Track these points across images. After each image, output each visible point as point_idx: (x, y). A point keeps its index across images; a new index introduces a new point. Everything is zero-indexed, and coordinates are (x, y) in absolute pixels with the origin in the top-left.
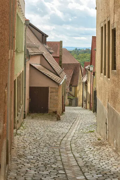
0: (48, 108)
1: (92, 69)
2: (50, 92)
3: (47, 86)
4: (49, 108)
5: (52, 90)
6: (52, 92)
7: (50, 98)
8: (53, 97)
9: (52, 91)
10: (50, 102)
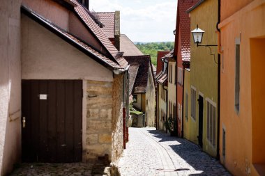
0: (81, 145)
1: (198, 37)
2: (85, 94)
3: (77, 78)
4: (85, 146)
5: (92, 89)
6: (93, 95)
7: (88, 112)
8: (96, 111)
9: (93, 92)
10: (88, 128)
